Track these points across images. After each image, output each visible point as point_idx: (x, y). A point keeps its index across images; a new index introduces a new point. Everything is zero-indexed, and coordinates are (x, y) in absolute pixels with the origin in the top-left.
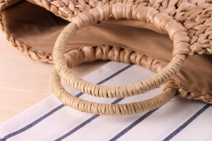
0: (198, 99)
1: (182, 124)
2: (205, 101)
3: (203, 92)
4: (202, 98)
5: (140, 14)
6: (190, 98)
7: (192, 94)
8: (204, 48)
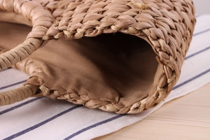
0: (62, 98)
1: (32, 125)
2: (70, 101)
3: (69, 90)
4: (67, 97)
5: (7, 2)
6: (52, 96)
7: (56, 93)
8: (61, 31)
